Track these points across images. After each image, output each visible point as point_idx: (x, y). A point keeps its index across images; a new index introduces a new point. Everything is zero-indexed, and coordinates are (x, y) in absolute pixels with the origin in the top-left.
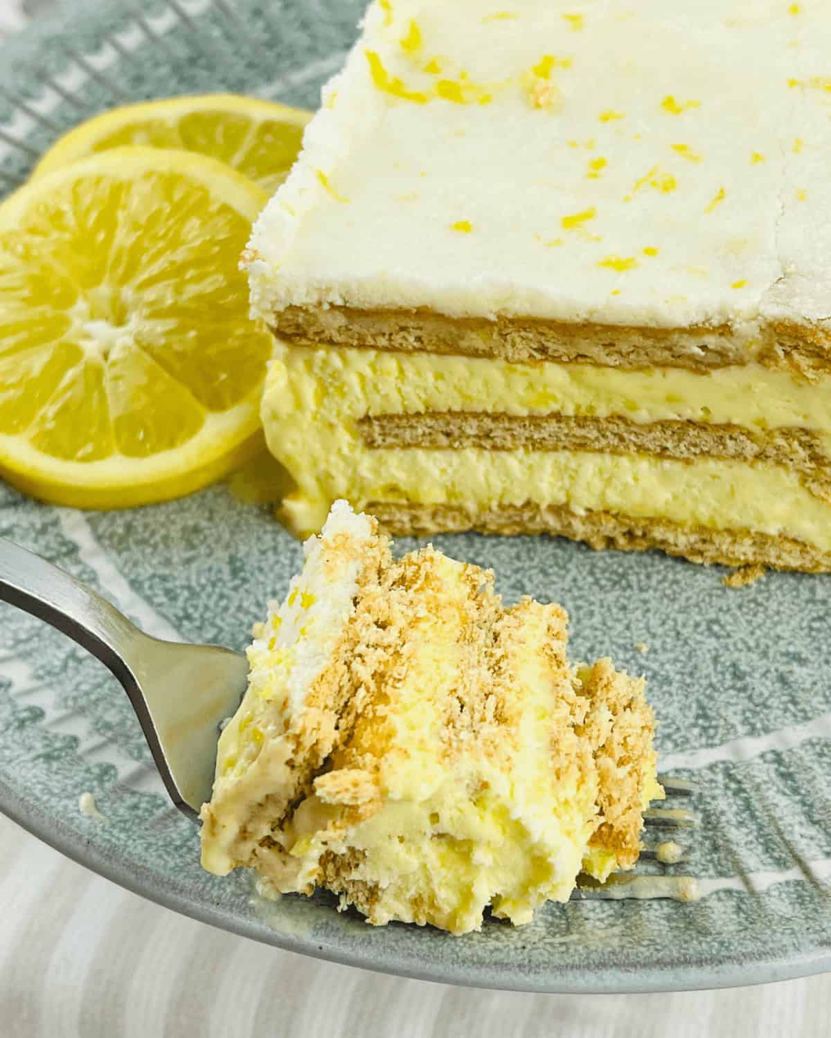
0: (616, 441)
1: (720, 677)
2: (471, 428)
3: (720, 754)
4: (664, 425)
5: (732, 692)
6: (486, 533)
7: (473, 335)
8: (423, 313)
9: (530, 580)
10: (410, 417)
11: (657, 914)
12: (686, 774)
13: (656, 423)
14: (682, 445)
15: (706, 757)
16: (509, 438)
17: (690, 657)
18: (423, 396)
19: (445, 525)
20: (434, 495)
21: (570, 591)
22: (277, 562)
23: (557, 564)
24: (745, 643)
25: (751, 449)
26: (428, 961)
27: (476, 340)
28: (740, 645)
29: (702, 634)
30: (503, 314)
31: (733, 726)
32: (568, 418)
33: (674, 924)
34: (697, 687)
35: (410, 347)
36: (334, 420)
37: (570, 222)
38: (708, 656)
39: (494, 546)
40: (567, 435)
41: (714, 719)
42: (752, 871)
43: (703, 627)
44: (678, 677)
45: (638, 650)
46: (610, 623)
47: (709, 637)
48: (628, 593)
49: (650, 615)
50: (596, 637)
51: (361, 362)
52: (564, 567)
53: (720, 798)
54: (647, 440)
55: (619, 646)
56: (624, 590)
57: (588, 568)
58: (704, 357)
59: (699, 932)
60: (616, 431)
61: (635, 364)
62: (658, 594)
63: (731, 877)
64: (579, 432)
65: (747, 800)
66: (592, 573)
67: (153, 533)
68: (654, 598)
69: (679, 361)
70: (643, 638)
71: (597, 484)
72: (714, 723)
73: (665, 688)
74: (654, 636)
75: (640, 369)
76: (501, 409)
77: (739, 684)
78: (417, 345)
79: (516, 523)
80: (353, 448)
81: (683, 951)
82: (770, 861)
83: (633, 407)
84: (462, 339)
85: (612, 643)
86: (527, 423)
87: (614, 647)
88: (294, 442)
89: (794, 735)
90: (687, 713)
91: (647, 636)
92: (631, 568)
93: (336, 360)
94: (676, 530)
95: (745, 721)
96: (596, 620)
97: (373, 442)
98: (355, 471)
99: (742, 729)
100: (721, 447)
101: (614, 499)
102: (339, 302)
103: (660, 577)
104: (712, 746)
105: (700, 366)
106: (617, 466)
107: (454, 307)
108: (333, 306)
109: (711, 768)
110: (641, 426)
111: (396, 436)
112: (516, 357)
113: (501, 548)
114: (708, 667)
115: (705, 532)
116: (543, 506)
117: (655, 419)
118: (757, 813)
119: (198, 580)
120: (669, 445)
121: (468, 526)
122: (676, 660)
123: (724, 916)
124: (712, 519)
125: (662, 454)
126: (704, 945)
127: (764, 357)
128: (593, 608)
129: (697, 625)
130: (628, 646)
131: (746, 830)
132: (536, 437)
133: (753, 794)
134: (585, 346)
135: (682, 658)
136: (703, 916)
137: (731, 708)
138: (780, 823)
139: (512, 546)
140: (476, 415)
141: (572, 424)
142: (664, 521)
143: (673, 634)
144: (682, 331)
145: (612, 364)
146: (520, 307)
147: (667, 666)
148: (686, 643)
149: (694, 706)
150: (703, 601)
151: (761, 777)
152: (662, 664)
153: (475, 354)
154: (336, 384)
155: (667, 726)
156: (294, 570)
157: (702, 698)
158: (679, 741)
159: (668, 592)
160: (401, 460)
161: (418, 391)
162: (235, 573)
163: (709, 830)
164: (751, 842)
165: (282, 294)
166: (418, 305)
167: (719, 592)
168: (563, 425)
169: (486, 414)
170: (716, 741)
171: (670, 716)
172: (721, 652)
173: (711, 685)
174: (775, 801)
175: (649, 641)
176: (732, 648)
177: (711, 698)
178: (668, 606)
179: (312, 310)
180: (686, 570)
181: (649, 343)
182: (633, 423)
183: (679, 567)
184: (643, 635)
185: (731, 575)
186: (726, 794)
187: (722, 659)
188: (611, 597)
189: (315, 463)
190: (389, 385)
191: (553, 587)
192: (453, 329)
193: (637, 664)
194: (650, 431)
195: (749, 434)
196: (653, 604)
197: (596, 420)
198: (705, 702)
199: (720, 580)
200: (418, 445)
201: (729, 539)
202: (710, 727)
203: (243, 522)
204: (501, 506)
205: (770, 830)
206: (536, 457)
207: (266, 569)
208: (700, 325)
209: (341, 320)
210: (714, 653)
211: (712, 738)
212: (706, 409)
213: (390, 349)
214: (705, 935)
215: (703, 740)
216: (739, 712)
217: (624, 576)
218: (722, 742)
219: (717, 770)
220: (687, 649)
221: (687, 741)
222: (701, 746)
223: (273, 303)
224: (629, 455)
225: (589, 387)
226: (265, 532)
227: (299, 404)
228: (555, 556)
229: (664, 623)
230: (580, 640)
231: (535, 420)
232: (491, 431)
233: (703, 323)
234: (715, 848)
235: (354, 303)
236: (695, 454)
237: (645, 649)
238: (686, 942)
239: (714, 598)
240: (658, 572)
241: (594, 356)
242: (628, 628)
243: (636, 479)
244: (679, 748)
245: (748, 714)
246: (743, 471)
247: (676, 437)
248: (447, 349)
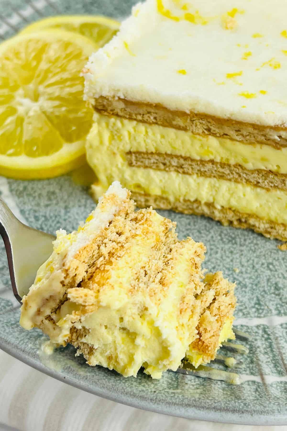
0: (237, 176)
1: (269, 288)
2: (174, 162)
3: (263, 321)
4: (259, 171)
5: (273, 295)
6: (177, 211)
7: (179, 119)
8: (158, 106)
10: (149, 154)
11: (219, 386)
12: (245, 328)
13: (255, 170)
14: (266, 182)
15: (256, 322)
16: (190, 169)
17: (257, 278)
18: (155, 144)
19: (160, 205)
20: (156, 191)
21: (209, 241)
22: (85, 211)
23: (206, 229)
24: (283, 274)
26: (110, 391)
27: (179, 122)
28: (280, 276)
29: (264, 268)
30: (193, 111)
31: (271, 310)
32: (217, 163)
33: (225, 392)
34: (258, 291)
35: (151, 122)
36: (115, 151)
37: (230, 76)
38: (265, 278)
39: (180, 218)
40: (216, 171)
41: (263, 306)
42: (266, 375)
43: (266, 265)
44: (250, 285)
45: (234, 271)
46: (224, 258)
47: (267, 270)
48: (235, 246)
49: (243, 257)
50: (217, 263)
51: (130, 126)
52: (208, 231)
53: (259, 340)
54: (251, 177)
55: (227, 268)
56: (233, 244)
57: (219, 232)
58: (279, 141)
59: (236, 397)
60: (237, 171)
61: (249, 141)
62: (248, 248)
63: (256, 375)
64: (221, 170)
65: (271, 343)
66: (220, 235)
67: (35, 192)
68: (246, 250)
69: (269, 142)
70: (237, 266)
71: (227, 195)
72: (262, 307)
73: (244, 289)
74: (243, 266)
75: (251, 143)
76: (188, 155)
77: (277, 292)
78: (154, 121)
79: (190, 209)
80: (123, 165)
81: (226, 405)
82: (276, 371)
83: (246, 161)
84: (174, 120)
85: (224, 266)
86: (199, 163)
87: (224, 268)
88: (98, 159)
90: (251, 301)
91: (240, 265)
92: (238, 235)
93: (119, 124)
94: (260, 221)
95: (277, 309)
96: (219, 255)
97: (132, 163)
98: (123, 176)
99: (274, 312)
100: (283, 185)
101: (234, 203)
102: (122, 97)
103: (250, 241)
104: (260, 317)
105: (277, 145)
106: (236, 188)
107: (172, 106)
108: (120, 99)
109: (258, 327)
110: (248, 171)
111: (142, 162)
112: (197, 131)
113: (183, 219)
114: (264, 282)
115: (272, 223)
116: (203, 202)
117: (256, 168)
118: (274, 350)
119: (50, 214)
120: (260, 181)
121: (169, 207)
122: (250, 278)
123: (249, 392)
124: (276, 218)
125: (257, 185)
126: (237, 403)
128: (218, 250)
129: (263, 264)
130: (231, 269)
131: (268, 356)
132: (202, 170)
133: (274, 341)
134: (227, 130)
135: (254, 277)
136: (239, 391)
138: (284, 355)
139: (187, 219)
140: (177, 157)
141: (219, 166)
142: (255, 216)
143: (251, 266)
144: (271, 128)
145: (238, 139)
146: (201, 109)
147: (246, 280)
148: (256, 271)
149: (255, 299)
150: (268, 254)
151: (279, 334)
152: (244, 279)
153: (178, 128)
154: (118, 135)
155: (241, 306)
157: (259, 296)
158: (245, 313)
159: (253, 248)
161: (153, 142)
162: (66, 213)
163: (251, 353)
164: (269, 362)
165: (98, 90)
166: (156, 102)
167: (275, 251)
168: (214, 166)
169: (181, 157)
170: (262, 315)
171: (244, 302)
172: (271, 277)
173: (264, 291)
174: (283, 346)
175: (240, 267)
176: (276, 276)
177: (263, 296)
178: (251, 254)
179: (110, 99)
180: (262, 240)
181: (256, 132)
182: (245, 169)
183: (259, 238)
184: (237, 265)
185: (282, 244)
186: (261, 339)
187: (271, 280)
188: (227, 247)
189: (106, 170)
190: (141, 138)
191: (202, 238)
192: (170, 116)
193: (233, 277)
194: (252, 174)
196: (245, 252)
197: (229, 165)
198: (260, 297)
199: (276, 246)
200: (151, 167)
201: (283, 228)
202: (261, 309)
203: (74, 193)
204: (185, 201)
205: (279, 358)
206: (201, 179)
208: (279, 126)
209: (122, 105)
210: (268, 277)
211: (260, 314)
212: (278, 166)
213: (143, 122)
214: (238, 399)
215: (256, 314)
216: (274, 305)
217: (234, 238)
218: (265, 316)
219: (260, 328)
220: (256, 274)
221: (249, 313)
222: (255, 317)
223: (94, 94)
224: (242, 183)
225: (228, 150)
227: (101, 142)
228: (206, 226)
229: (248, 261)
230: (209, 263)
231: (202, 162)
232: (183, 165)
233: (281, 125)
234: (252, 362)
235: (129, 98)
236: (271, 187)
237: (237, 271)
238: (229, 401)
239: (272, 254)
240: (250, 239)
241: (231, 136)
242: (232, 261)
243: (244, 195)
244: (245, 316)
245: (279, 306)
247: (264, 178)
248: (167, 124)
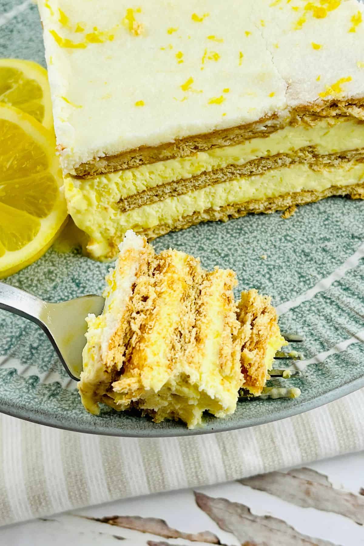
0: (231, 175)
1: (300, 258)
2: (168, 190)
3: (316, 290)
4: (251, 163)
5: (308, 263)
6: (177, 230)
7: (165, 151)
8: (142, 149)
9: (204, 244)
10: (140, 194)
11: (332, 364)
12: (307, 303)
13: (247, 163)
14: (259, 168)
15: (310, 294)
16: (185, 189)
17: (284, 254)
18: (145, 183)
19: (160, 233)
20: (154, 222)
21: (223, 243)
22: (94, 274)
23: (212, 234)
24: (303, 240)
25: (288, 160)
26: (258, 418)
27: (167, 153)
28: (301, 242)
29: (284, 242)
30: (177, 138)
31: (315, 277)
32: (210, 172)
33: (341, 366)
34: (293, 266)
35: (138, 165)
36: (106, 206)
37: (185, 88)
38: (291, 251)
39: (182, 235)
40: (209, 180)
41: (306, 276)
42: (356, 333)
43: (283, 240)
44: (284, 264)
45: (263, 259)
46: (246, 251)
47: (287, 243)
48: (247, 236)
49: (260, 242)
50: (243, 259)
51: (115, 177)
52: (215, 234)
53: (326, 308)
54: (245, 171)
55: (254, 260)
56: (244, 235)
57: (225, 230)
58: (267, 130)
59: (353, 365)
60: (230, 171)
61: (237, 142)
62: (259, 232)
63: (350, 338)
64: (215, 177)
65: (337, 304)
66: (228, 233)
67: (32, 280)
68: (258, 234)
69: (257, 134)
70: (262, 253)
71: (224, 195)
72: (307, 278)
73: (281, 271)
74: (266, 250)
75: (240, 143)
76: (180, 178)
77: (309, 258)
78: (140, 163)
79: (189, 222)
80: (115, 215)
81: (352, 375)
82: (360, 326)
83: (237, 159)
84: (160, 154)
85: (250, 259)
86: (192, 180)
87: (253, 261)
88: (90, 221)
89: (341, 272)
90: (295, 278)
91: (263, 251)
92: (243, 224)
93: (104, 180)
94: (259, 203)
95: (319, 273)
96: (240, 252)
97: (125, 209)
98: (118, 224)
99: (319, 277)
100: (276, 164)
101: (232, 199)
102: (104, 155)
103: (256, 225)
104: (311, 287)
105: (265, 134)
106: (232, 185)
107: (155, 142)
108: (101, 158)
109: (316, 296)
110: (241, 166)
111: (135, 204)
112: (185, 154)
113: (185, 234)
114: (293, 255)
115: (270, 200)
116: (202, 211)
117: (247, 161)
118: (344, 309)
119: (64, 295)
120: (254, 170)
121: (169, 230)
122: (279, 257)
123: (358, 355)
124: (273, 194)
125: (251, 174)
126: (358, 369)
127: (292, 123)
128: (236, 247)
129: (281, 240)
130: (258, 258)
131: (344, 317)
132: (197, 184)
133: (338, 301)
134: (214, 141)
135: (281, 256)
136: (350, 358)
137: (311, 270)
138: (355, 309)
139: (189, 232)
140: (169, 184)
141: (212, 174)
142: (253, 201)
143: (273, 247)
144: (256, 122)
145: (228, 144)
146: (185, 133)
147: (277, 261)
148: (280, 249)
149: (296, 274)
150: (278, 228)
151: (337, 294)
152: (275, 261)
153: (167, 158)
154: (106, 190)
155: (289, 286)
156: (103, 275)
157: (297, 269)
158: (297, 290)
159: (263, 229)
160: (138, 213)
161: (142, 182)
162: (78, 285)
163: (330, 322)
164: (349, 321)
165: (78, 160)
166: (139, 145)
167: (283, 222)
168: (208, 176)
169: (173, 182)
170: (312, 285)
171: (289, 281)
172: (295, 247)
173: (298, 263)
174: (348, 301)
175: (265, 253)
176: (298, 244)
177: (300, 268)
178: (265, 236)
179: (92, 163)
180: (265, 218)
181: (242, 131)
182: (238, 166)
183: (262, 217)
184: (261, 252)
185: (284, 213)
186: (327, 306)
187: (297, 250)
188: (241, 240)
189: (100, 226)
190: (130, 183)
191: (216, 244)
192: (156, 151)
193: (265, 265)
194: (245, 167)
195: (287, 155)
196: (259, 237)
197: (222, 170)
198: (299, 270)
199: (280, 217)
200: (145, 204)
201: (281, 199)
202: (307, 280)
203: (69, 262)
204: (183, 217)
205: (353, 314)
206: (196, 193)
207: (91, 279)
208: (264, 118)
209: (105, 163)
210: (292, 249)
211: (310, 284)
212: (268, 151)
213: (129, 168)
214: (356, 365)
215: (307, 286)
216: (314, 270)
217: (241, 229)
218: (314, 285)
219: (319, 297)
220: (281, 251)
221: (300, 289)
222: (307, 289)
223: (74, 165)
224: (237, 179)
225: (218, 157)
226: (81, 263)
227: (90, 204)
228: (209, 230)
229: (267, 244)
230: (237, 263)
231: (195, 178)
232: (176, 188)
233: (265, 116)
234: (337, 329)
235: (110, 154)
236: (265, 170)
237: (265, 257)
238: (351, 371)
239: (282, 226)
240: (254, 222)
241: (219, 144)
242: (254, 251)
243: (240, 188)
244: (299, 293)
245: (319, 269)
246: (286, 170)
247: (256, 166)
248: (154, 160)
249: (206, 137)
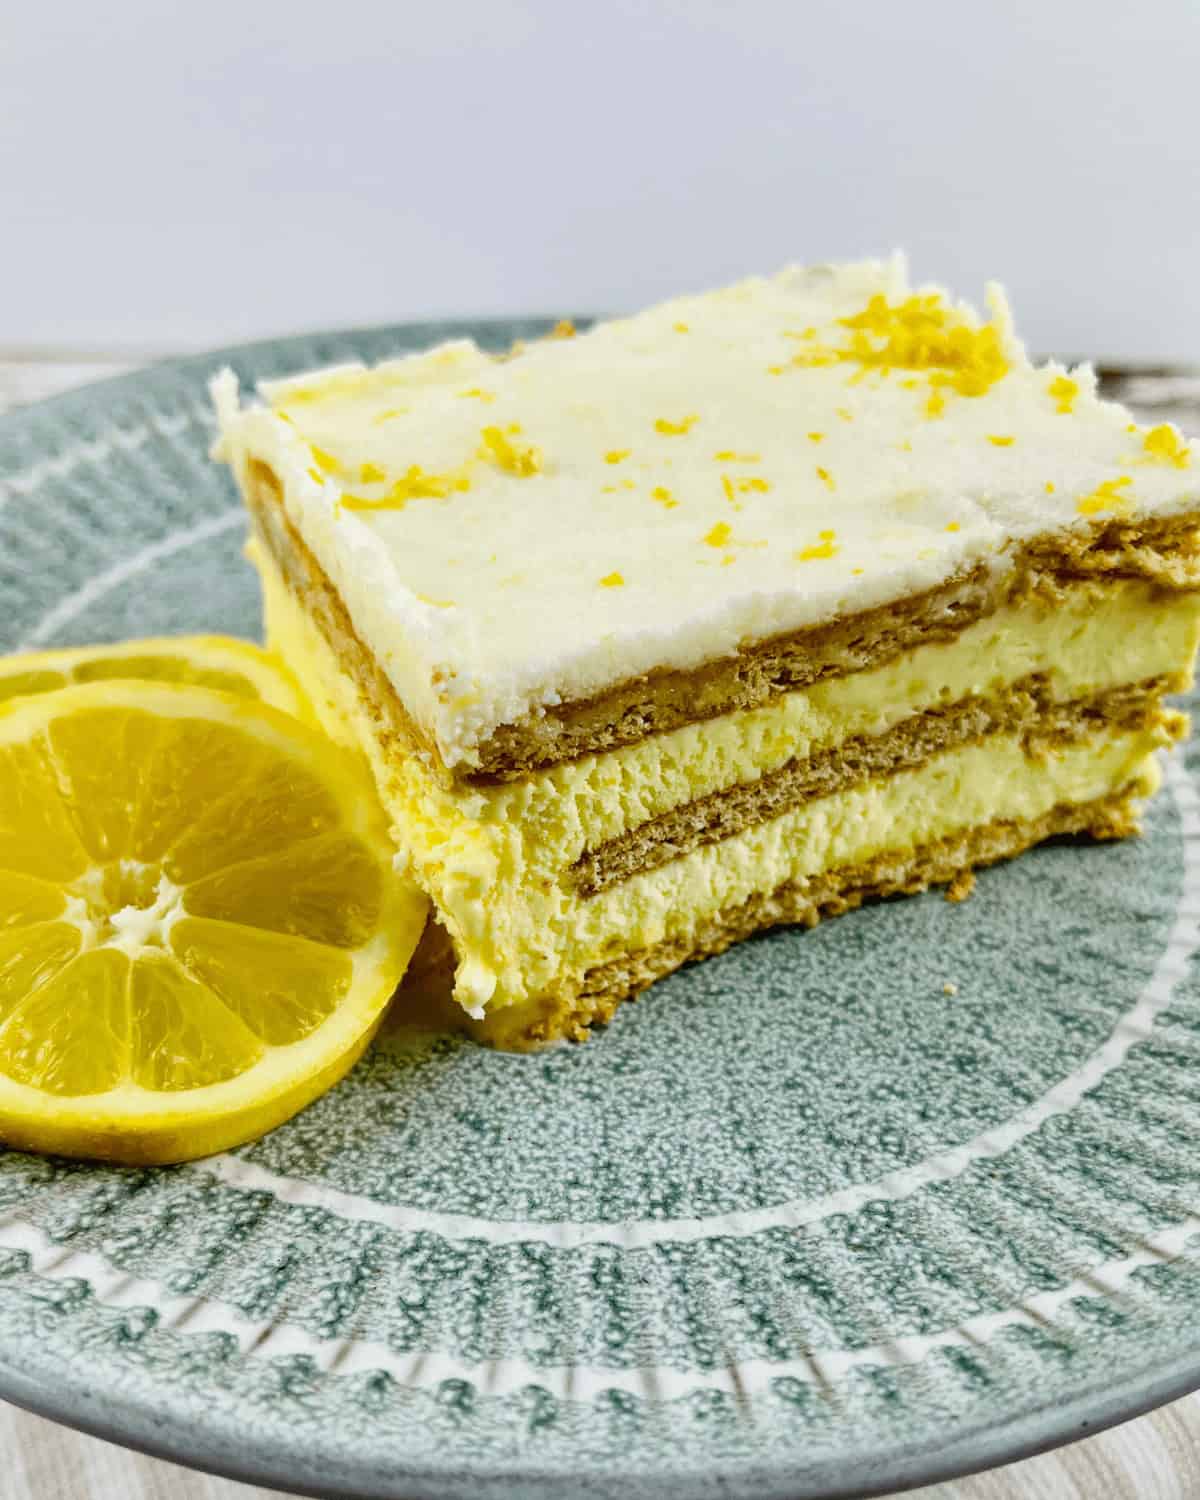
0: (850, 772)
1: (1038, 979)
2: (699, 821)
3: (1122, 1042)
4: (901, 728)
5: (1063, 987)
6: (701, 958)
7: (711, 688)
8: (662, 677)
9: (782, 983)
10: (633, 834)
12: (1117, 1074)
13: (893, 730)
14: (916, 747)
15: (1114, 1050)
16: (739, 816)
17: (994, 977)
18: (650, 799)
19: (664, 967)
20: (654, 930)
21: (827, 974)
23: (789, 957)
24: (1023, 941)
25: (984, 719)
27: (714, 693)
28: (1022, 945)
29: (981, 952)
30: (745, 643)
31: (1100, 1014)
32: (803, 761)
34: (1030, 999)
35: (640, 734)
36: (547, 875)
38: (1007, 968)
39: (714, 969)
40: (800, 786)
41: (1078, 1016)
43: (975, 945)
44: (1005, 999)
45: (947, 994)
46: (896, 984)
47: (990, 952)
48: (881, 950)
49: (920, 959)
50: (898, 1003)
51: (578, 778)
52: (798, 957)
53: (1175, 1075)
55: (926, 999)
56: (873, 949)
57: (820, 946)
58: (955, 618)
60: (851, 756)
61: (884, 656)
62: (906, 938)
64: (813, 776)
66: (830, 949)
67: (339, 1135)
68: (907, 943)
69: (930, 633)
70: (938, 981)
71: (825, 838)
72: (1082, 1020)
73: (1006, 1014)
75: (887, 660)
76: (732, 780)
77: (1061, 977)
78: (646, 727)
79: (733, 931)
80: (565, 908)
83: (868, 717)
84: (697, 697)
85: (915, 999)
86: (761, 787)
87: (923, 1002)
89: (1158, 992)
90: (1050, 1024)
91: (939, 977)
93: (548, 787)
94: (895, 862)
95: (1105, 1004)
97: (591, 887)
98: (570, 938)
99: (1110, 1012)
100: (956, 732)
101: (839, 851)
102: (557, 701)
103: (891, 923)
104: (1105, 1039)
105: (948, 631)
106: (847, 805)
107: (688, 657)
108: (549, 709)
109: (1130, 1056)
110: (878, 740)
111: (615, 869)
112: (757, 699)
113: (722, 968)
114: (1017, 977)
116: (767, 893)
117: (892, 724)
120: (904, 752)
121: (682, 958)
122: (986, 986)
124: (930, 832)
127: (1013, 595)
128: (865, 978)
129: (969, 947)
130: (934, 995)
132: (769, 802)
134: (831, 653)
135: (989, 981)
137: (1080, 1000)
140: (706, 800)
141: (807, 768)
142: (885, 856)
143: (957, 965)
144: (936, 591)
145: (861, 665)
147: (986, 995)
148: (977, 967)
149: (1048, 1015)
150: (949, 924)
151: (1181, 1039)
152: (979, 995)
153: (713, 713)
154: (552, 822)
155: (1047, 1045)
157: (1045, 1005)
158: (1074, 1051)
159: (913, 932)
160: (621, 902)
161: (643, 794)
165: (491, 715)
166: (650, 667)
168: (798, 774)
169: (717, 794)
170: (1103, 1034)
171: (1039, 1034)
172: (1014, 959)
173: (1040, 991)
175: (946, 980)
176: (1017, 950)
177: (1052, 1001)
178: (926, 945)
179: (526, 723)
181: (899, 621)
182: (870, 739)
184: (934, 979)
185: (949, 890)
186: (1175, 1070)
187: (1022, 964)
188: (870, 961)
190: (611, 800)
191: (810, 978)
192: (688, 687)
193: (961, 1006)
194: (885, 743)
195: (984, 704)
196: (913, 949)
197: (833, 752)
198: (1052, 1006)
200: (642, 870)
201: (946, 850)
202: (1083, 1024)
203: (431, 1074)
204: (722, 913)
206: (763, 830)
208: (954, 577)
209: (555, 729)
210: (1008, 963)
211: (1096, 1033)
212: (945, 690)
213: (619, 744)
215: (1092, 1039)
216: (1090, 1000)
217: (859, 937)
218: (1109, 1032)
219: (1138, 1056)
220: (983, 971)
221: (1079, 1047)
222: (1098, 1044)
223: (479, 733)
224: (860, 784)
225: (829, 710)
226: (467, 1071)
227: (505, 867)
229: (940, 960)
230: (887, 1013)
231: (768, 779)
232: (719, 815)
233: (957, 573)
235: (577, 694)
236: (929, 753)
237: (951, 989)
239: (956, 918)
240: (885, 919)
241: (841, 664)
242: (915, 980)
243: (864, 814)
244: (1082, 1057)
245: (1099, 997)
246: (970, 755)
247: (911, 739)
248: (681, 720)
249: (814, 638)
